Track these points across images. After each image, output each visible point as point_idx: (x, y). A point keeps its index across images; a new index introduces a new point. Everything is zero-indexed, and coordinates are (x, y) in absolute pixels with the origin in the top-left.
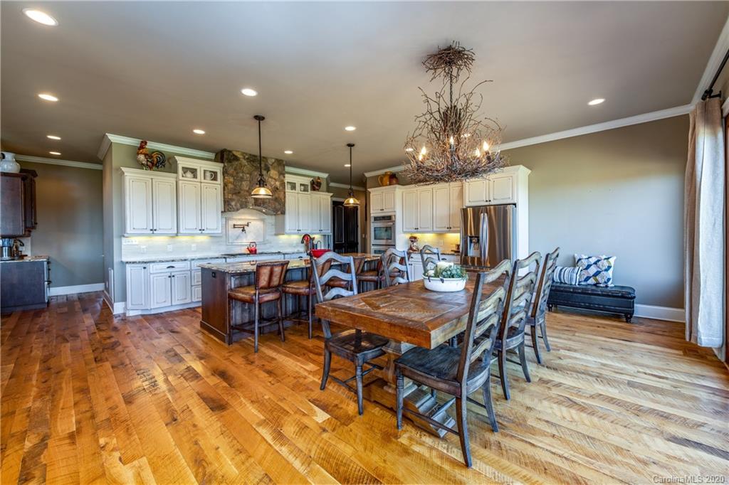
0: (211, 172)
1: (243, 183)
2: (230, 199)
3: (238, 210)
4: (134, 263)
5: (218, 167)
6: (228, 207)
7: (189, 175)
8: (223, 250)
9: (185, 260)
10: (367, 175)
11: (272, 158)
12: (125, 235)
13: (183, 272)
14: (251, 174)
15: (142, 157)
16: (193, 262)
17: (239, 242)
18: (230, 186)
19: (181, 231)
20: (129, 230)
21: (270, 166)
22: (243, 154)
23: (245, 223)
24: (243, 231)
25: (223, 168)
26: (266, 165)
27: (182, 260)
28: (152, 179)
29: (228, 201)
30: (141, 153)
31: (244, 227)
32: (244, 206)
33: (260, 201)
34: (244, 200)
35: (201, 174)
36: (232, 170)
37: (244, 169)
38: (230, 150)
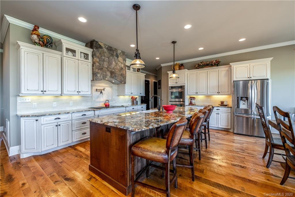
0: (84, 54)
1: (105, 63)
2: (97, 72)
3: (101, 80)
4: (27, 116)
5: (89, 51)
6: (95, 77)
7: (70, 53)
8: (89, 105)
9: (68, 113)
10: (162, 65)
11: (120, 50)
12: (20, 95)
13: (66, 122)
14: (109, 58)
15: (35, 37)
16: (73, 114)
17: (98, 100)
18: (97, 64)
19: (65, 92)
20: (23, 91)
21: (119, 54)
22: (105, 44)
23: (102, 88)
24: (101, 93)
25: (92, 52)
26: (117, 54)
27: (65, 113)
28: (43, 54)
29: (96, 74)
30: (35, 34)
31: (101, 91)
32: (105, 77)
33: (113, 75)
34: (105, 74)
35: (78, 54)
36: (98, 54)
37: (105, 54)
38: (97, 41)
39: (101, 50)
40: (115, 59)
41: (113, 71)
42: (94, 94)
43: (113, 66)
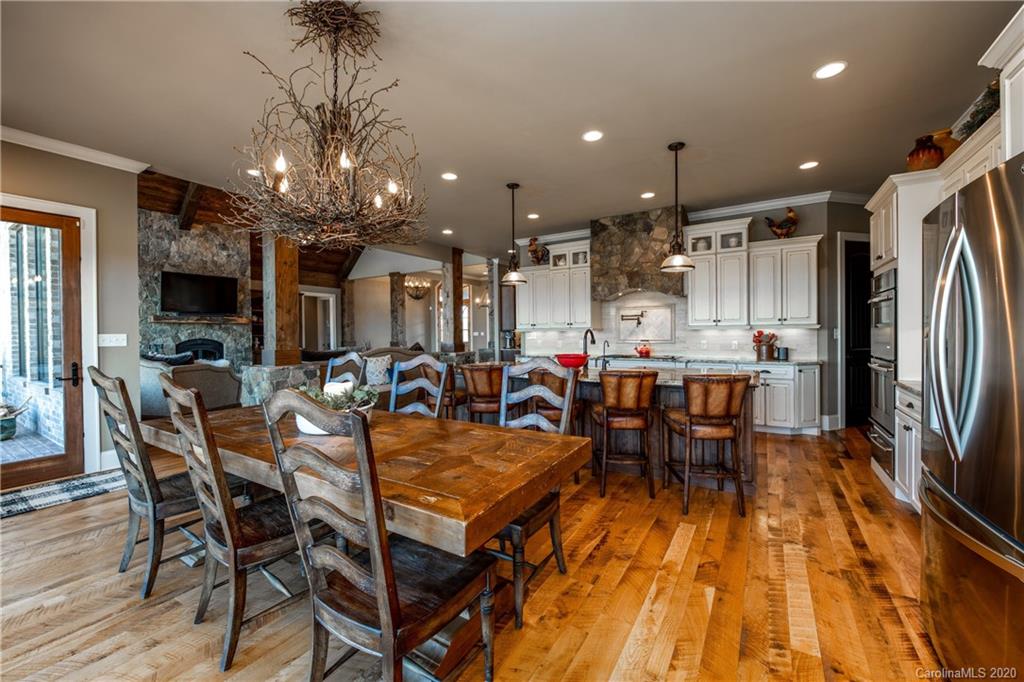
1: (613, 258)
11: (656, 209)
14: (623, 244)
17: (634, 339)
20: (518, 326)
21: (653, 223)
22: (613, 219)
23: (638, 312)
24: (638, 323)
26: (647, 224)
31: (638, 319)
32: (613, 289)
33: (637, 280)
34: (614, 282)
35: (570, 258)
36: (597, 245)
37: (613, 239)
38: (596, 219)
39: (604, 234)
40: (640, 240)
41: (636, 269)
42: (622, 326)
43: (634, 259)
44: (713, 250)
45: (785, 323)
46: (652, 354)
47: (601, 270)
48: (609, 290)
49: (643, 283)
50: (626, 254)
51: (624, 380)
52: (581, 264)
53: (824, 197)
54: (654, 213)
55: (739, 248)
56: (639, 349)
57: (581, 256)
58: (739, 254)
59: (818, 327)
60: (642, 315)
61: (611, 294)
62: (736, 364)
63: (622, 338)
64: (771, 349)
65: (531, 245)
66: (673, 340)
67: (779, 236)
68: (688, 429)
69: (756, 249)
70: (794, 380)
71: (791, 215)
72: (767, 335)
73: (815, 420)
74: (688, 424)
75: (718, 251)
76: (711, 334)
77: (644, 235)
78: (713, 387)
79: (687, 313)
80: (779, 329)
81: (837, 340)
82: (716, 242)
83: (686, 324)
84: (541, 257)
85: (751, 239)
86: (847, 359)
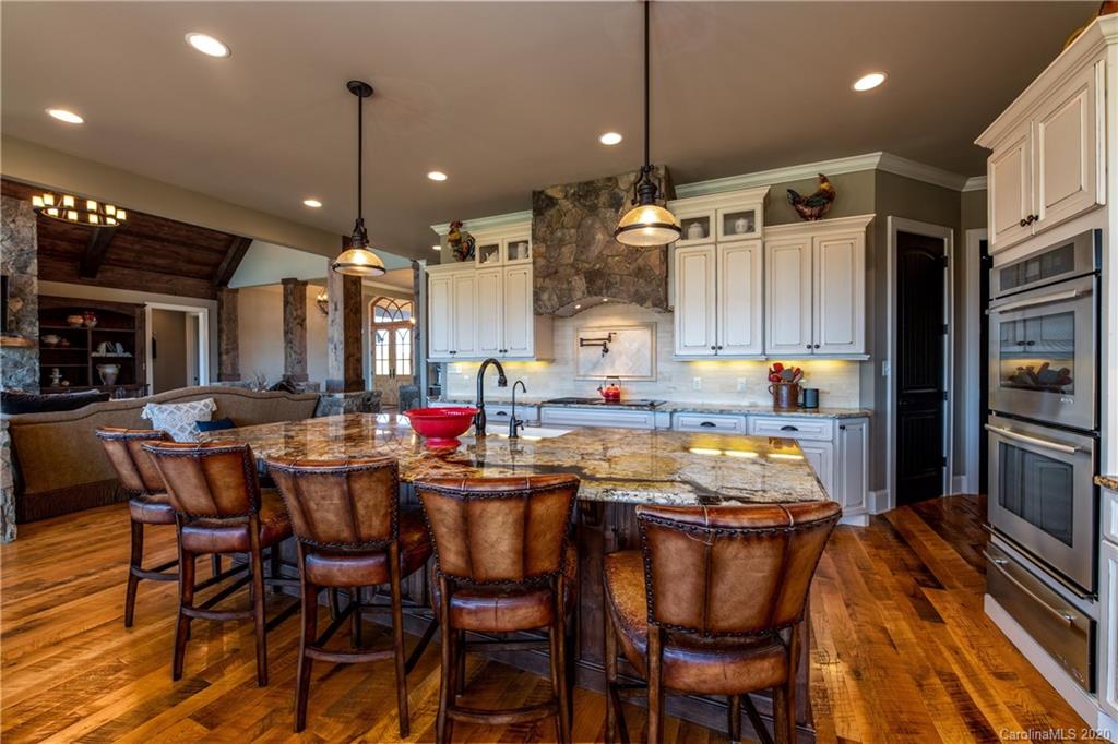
1: (564, 249)
2: (541, 288)
3: (553, 308)
5: (528, 231)
6: (536, 303)
8: (569, 389)
14: (578, 228)
18: (540, 263)
21: (623, 194)
22: (565, 188)
23: (604, 334)
24: (603, 351)
26: (613, 195)
29: (536, 293)
31: (604, 345)
32: (565, 299)
33: (599, 282)
34: (565, 286)
35: (504, 251)
36: (542, 229)
37: (566, 219)
38: (539, 189)
39: (552, 212)
40: (604, 221)
41: (598, 266)
42: (581, 355)
43: (595, 250)
44: (712, 238)
45: (816, 351)
46: (623, 398)
47: (548, 267)
48: (559, 298)
49: (608, 288)
50: (584, 244)
51: (477, 508)
52: (521, 260)
53: (870, 161)
54: (625, 178)
55: (749, 235)
56: (604, 390)
57: (521, 248)
58: (751, 243)
59: (866, 357)
60: (610, 339)
61: (562, 305)
62: (746, 416)
63: (582, 373)
64: (794, 389)
65: (451, 232)
66: (653, 377)
67: (805, 218)
68: (654, 659)
69: (773, 238)
70: (832, 441)
71: (825, 186)
72: (790, 370)
73: (861, 503)
74: (655, 645)
75: (720, 240)
76: (708, 367)
77: (610, 213)
78: (731, 552)
79: (673, 336)
80: (808, 360)
81: (886, 377)
82: (716, 226)
83: (672, 352)
84: (464, 250)
85: (767, 222)
86: (898, 406)
